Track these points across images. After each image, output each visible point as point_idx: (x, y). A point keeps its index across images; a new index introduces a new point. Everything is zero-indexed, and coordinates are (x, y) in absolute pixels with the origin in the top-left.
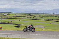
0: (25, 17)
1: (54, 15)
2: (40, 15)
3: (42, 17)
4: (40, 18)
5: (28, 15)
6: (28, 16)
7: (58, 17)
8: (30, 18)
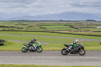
0: (13, 27)
1: (61, 22)
2: (38, 23)
3: (42, 27)
4: (38, 28)
5: (17, 23)
6: (17, 26)
7: (69, 27)
8: (21, 28)
